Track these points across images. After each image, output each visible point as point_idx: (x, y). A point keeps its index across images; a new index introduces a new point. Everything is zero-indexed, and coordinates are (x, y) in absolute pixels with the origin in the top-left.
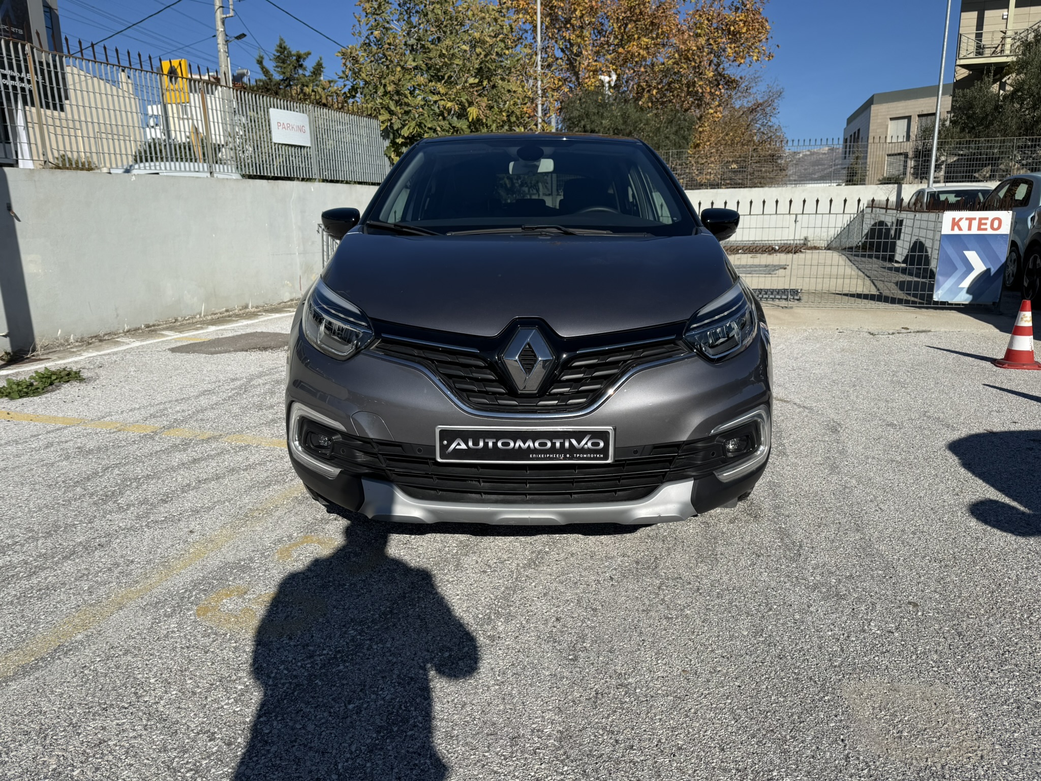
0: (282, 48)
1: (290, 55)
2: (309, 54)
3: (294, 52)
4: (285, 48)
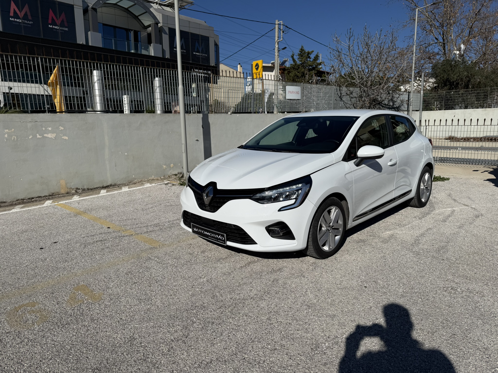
0: (302, 50)
1: (305, 53)
2: (313, 51)
3: (307, 51)
4: (303, 50)
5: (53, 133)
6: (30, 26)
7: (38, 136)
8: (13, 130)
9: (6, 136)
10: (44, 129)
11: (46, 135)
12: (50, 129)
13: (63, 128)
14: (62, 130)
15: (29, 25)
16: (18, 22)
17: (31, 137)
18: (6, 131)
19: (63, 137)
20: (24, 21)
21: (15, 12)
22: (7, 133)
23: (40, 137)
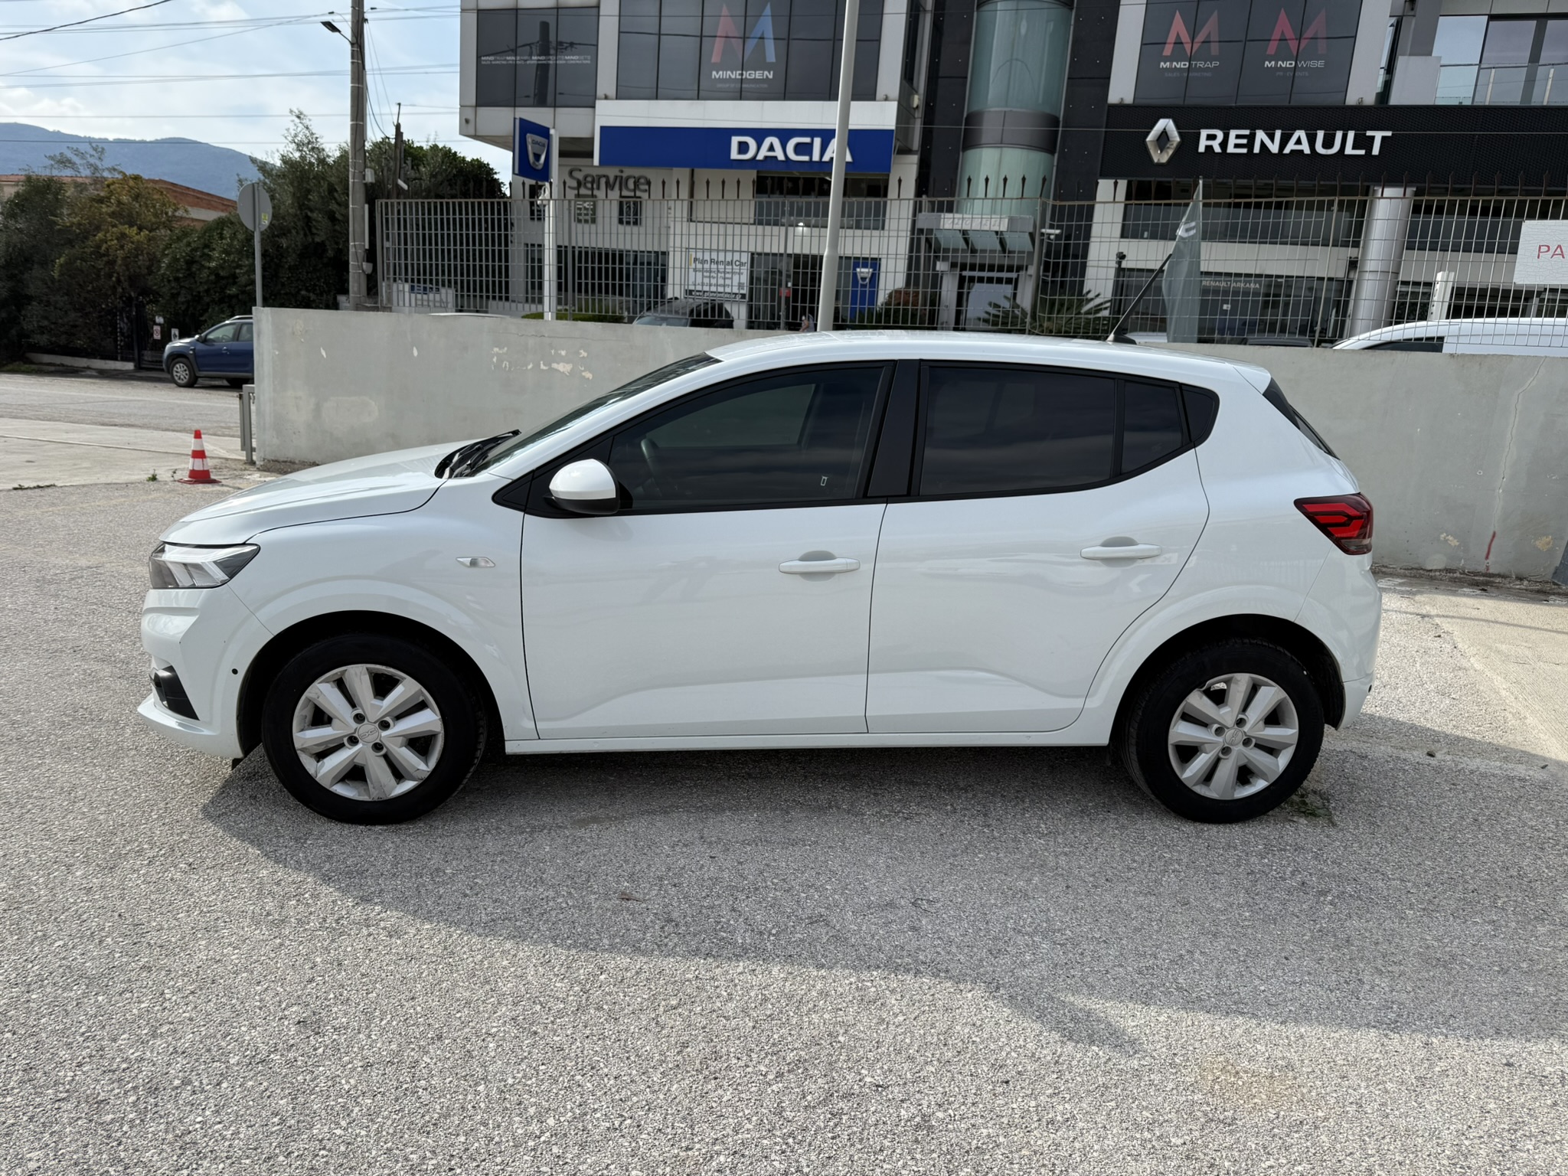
5: (567, 363)
6: (1209, 74)
7: (543, 367)
8: (506, 349)
9: (495, 360)
10: (553, 352)
11: (555, 366)
12: (563, 353)
13: (585, 354)
14: (583, 357)
15: (1205, 74)
16: (1180, 68)
17: (530, 367)
18: (496, 350)
19: (583, 374)
20: (1196, 64)
21: (1178, 43)
22: (497, 354)
23: (545, 368)
